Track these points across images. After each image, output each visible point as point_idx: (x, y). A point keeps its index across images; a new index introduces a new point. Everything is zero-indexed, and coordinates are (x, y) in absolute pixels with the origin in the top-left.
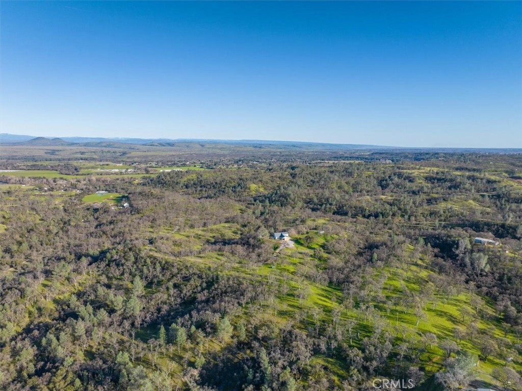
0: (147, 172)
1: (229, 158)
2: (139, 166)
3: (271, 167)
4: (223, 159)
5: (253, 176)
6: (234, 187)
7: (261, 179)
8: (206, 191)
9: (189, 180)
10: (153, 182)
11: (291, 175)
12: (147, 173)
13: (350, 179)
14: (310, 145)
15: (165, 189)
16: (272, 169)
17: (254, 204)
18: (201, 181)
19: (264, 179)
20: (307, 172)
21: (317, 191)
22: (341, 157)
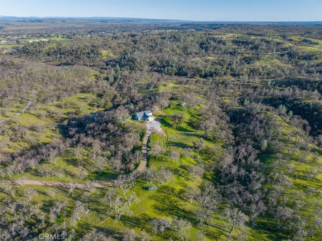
0: (18, 42)
1: (84, 30)
2: (12, 38)
3: (115, 36)
4: (80, 31)
5: (103, 43)
6: (88, 53)
7: (110, 46)
8: (65, 58)
9: (50, 49)
10: (19, 51)
11: (133, 41)
12: (18, 44)
13: (178, 44)
14: (139, 20)
15: (30, 57)
16: (117, 37)
17: (106, 69)
18: (60, 49)
19: (112, 46)
20: (145, 39)
21: (158, 55)
22: (162, 28)
